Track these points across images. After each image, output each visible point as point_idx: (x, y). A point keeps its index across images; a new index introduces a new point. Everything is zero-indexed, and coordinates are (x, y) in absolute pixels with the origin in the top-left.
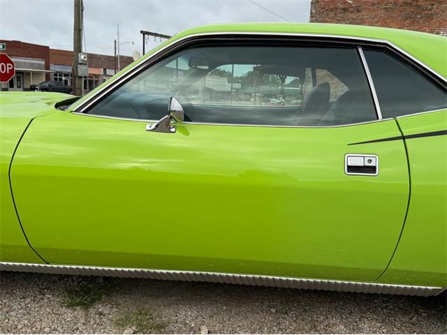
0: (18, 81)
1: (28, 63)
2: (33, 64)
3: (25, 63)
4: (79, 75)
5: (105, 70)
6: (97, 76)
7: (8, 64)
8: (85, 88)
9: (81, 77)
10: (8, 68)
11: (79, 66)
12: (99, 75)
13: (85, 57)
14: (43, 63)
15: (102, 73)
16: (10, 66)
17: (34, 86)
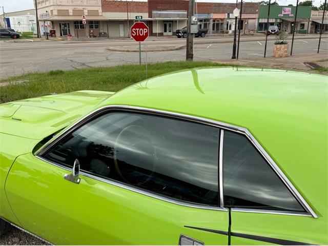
0: (169, 27)
1: (177, 14)
2: (179, 14)
3: (174, 14)
4: (192, 32)
5: (229, 14)
6: (222, 20)
7: (144, 29)
8: (213, 29)
9: (192, 34)
10: (145, 32)
11: (191, 26)
12: (224, 19)
13: (195, 19)
14: (186, 13)
15: (227, 17)
16: (145, 31)
17: (179, 30)
